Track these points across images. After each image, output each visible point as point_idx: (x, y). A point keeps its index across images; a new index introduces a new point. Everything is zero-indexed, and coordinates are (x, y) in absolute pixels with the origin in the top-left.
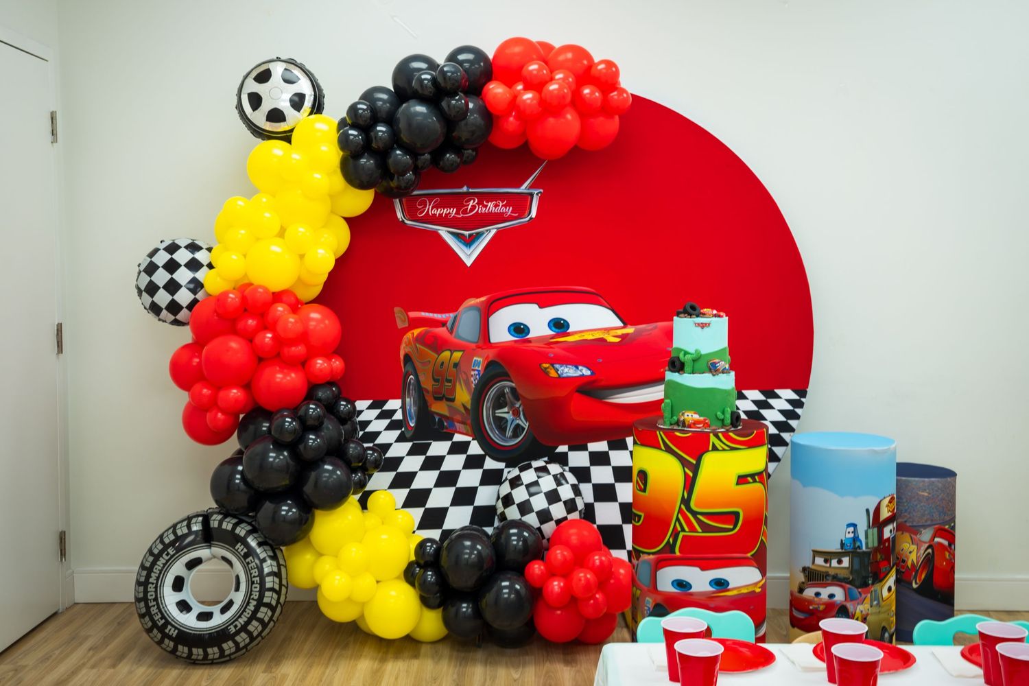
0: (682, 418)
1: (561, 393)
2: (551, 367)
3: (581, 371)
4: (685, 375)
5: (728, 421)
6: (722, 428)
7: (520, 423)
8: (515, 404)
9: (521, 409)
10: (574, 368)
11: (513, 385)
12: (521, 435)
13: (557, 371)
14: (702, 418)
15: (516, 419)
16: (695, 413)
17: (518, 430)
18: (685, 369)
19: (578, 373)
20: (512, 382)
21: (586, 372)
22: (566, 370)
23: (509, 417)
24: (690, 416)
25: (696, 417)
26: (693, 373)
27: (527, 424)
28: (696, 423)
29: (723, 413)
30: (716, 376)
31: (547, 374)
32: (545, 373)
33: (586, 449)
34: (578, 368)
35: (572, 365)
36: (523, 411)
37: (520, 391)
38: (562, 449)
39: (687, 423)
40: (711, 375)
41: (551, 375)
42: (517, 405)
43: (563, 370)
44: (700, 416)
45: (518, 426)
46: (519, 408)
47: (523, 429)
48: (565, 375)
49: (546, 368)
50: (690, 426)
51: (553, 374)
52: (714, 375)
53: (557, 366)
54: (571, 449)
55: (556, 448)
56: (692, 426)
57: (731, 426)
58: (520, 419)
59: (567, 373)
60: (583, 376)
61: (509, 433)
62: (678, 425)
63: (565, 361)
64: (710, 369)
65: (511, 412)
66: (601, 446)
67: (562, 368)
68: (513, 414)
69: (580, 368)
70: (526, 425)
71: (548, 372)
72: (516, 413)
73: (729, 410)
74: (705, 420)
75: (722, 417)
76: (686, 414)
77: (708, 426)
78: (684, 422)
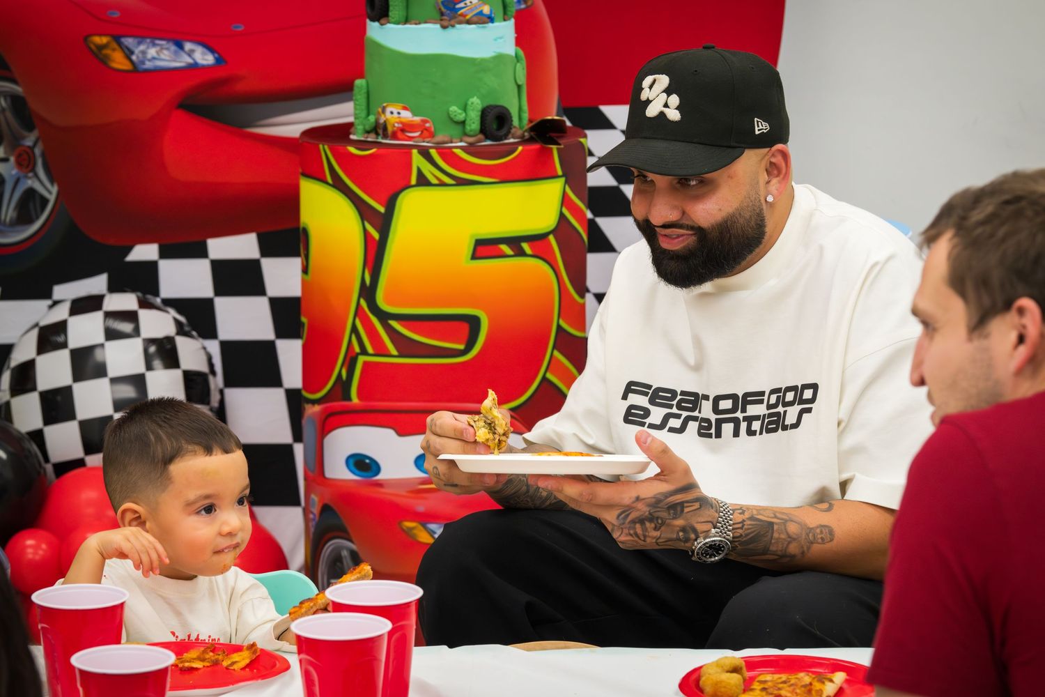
0: (382, 121)
1: (143, 110)
2: (114, 45)
3: (190, 54)
4: (389, 26)
5: (474, 124)
6: (461, 141)
7: (37, 186)
8: (24, 138)
9: (37, 151)
10: (173, 48)
11: (18, 89)
12: (38, 218)
13: (128, 53)
14: (417, 119)
15: (26, 177)
16: (405, 108)
17: (30, 204)
18: (390, 14)
19: (182, 61)
20: (14, 81)
21: (204, 58)
22: (152, 52)
23: (8, 170)
24: (395, 115)
25: (407, 115)
26: (407, 21)
27: (55, 190)
28: (406, 128)
29: (465, 109)
30: (450, 31)
31: (103, 62)
32: (99, 58)
33: (202, 252)
34: (181, 47)
35: (168, 39)
36: (43, 155)
37: (34, 105)
38: (145, 252)
39: (390, 129)
40: (438, 26)
41: (115, 65)
42: (29, 142)
43: (144, 53)
44: (414, 114)
45: (30, 193)
46: (32, 148)
47: (45, 201)
48: (148, 65)
49: (101, 47)
50: (394, 136)
51: (118, 61)
52: (444, 27)
53: (129, 41)
54: (164, 254)
55: (129, 249)
56: (400, 134)
57: (481, 136)
58: (36, 176)
59: (154, 58)
60: (194, 68)
61: (9, 212)
62: (377, 134)
63: (152, 31)
64: (442, 14)
65: (12, 159)
66: (242, 246)
67: (142, 47)
68: (19, 164)
69: (188, 46)
70: (51, 192)
71: (107, 57)
72: (26, 162)
73: (476, 104)
74: (425, 122)
75: (461, 117)
76: (389, 110)
77: (432, 135)
78: (385, 128)
